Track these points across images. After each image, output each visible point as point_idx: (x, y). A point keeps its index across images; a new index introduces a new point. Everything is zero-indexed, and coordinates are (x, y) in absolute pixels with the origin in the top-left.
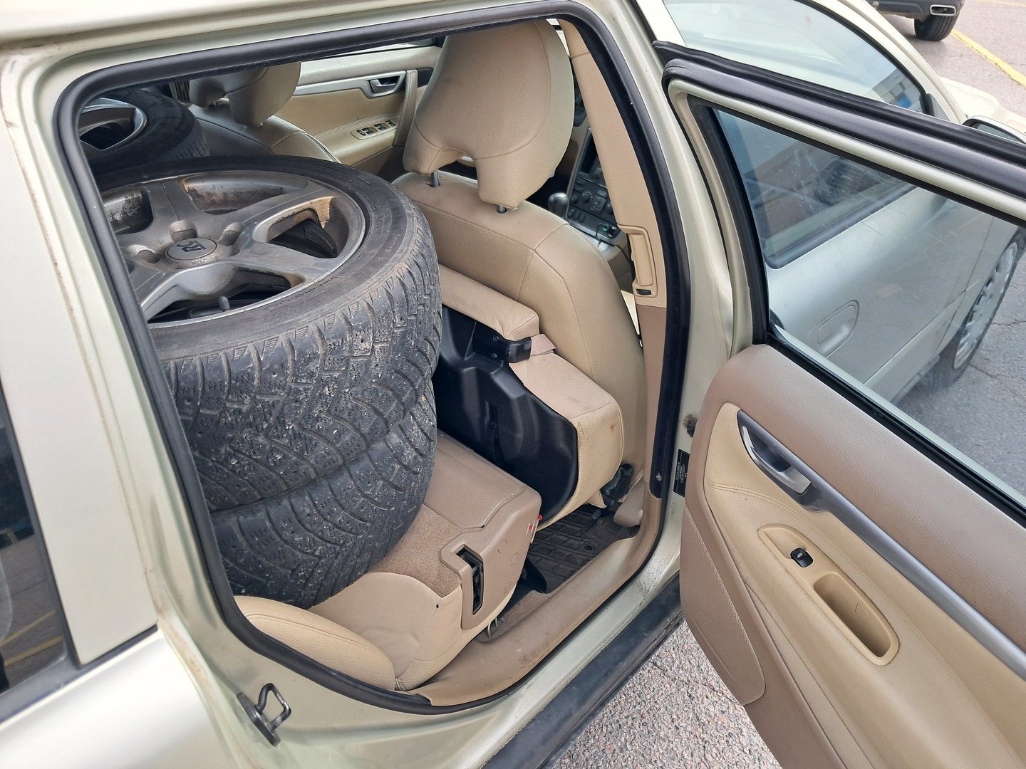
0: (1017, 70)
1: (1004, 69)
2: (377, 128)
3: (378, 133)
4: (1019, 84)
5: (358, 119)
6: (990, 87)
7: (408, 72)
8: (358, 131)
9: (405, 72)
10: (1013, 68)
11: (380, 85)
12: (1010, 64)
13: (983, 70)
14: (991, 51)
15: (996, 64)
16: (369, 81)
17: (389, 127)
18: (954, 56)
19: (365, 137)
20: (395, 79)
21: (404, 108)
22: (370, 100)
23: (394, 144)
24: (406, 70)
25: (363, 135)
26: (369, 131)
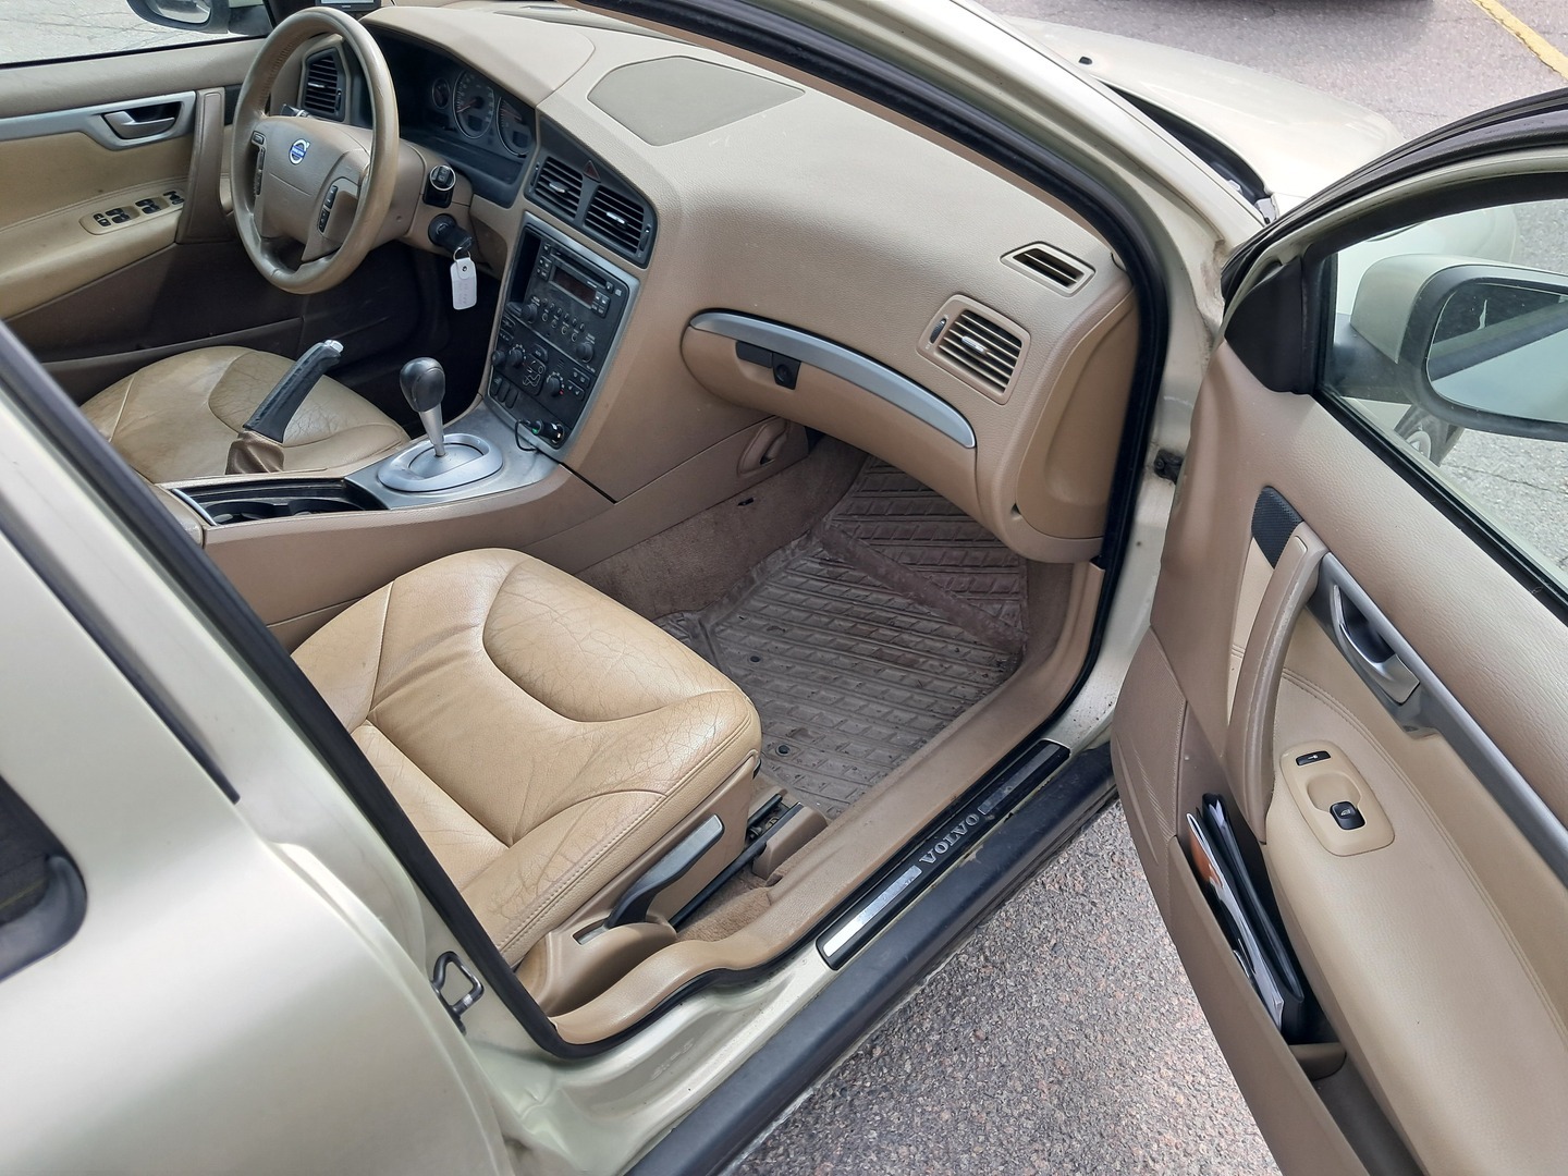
0: (1554, 45)
1: (1530, 44)
2: (140, 209)
3: (138, 220)
4: (1552, 70)
5: (101, 191)
6: (1499, 77)
7: (202, 93)
8: (96, 217)
9: (193, 93)
10: (1548, 40)
11: (132, 122)
12: (1543, 33)
13: (1493, 45)
14: (1513, 11)
15: (1518, 35)
16: (103, 115)
17: (167, 206)
18: (1445, 21)
19: (107, 229)
20: (173, 109)
21: (193, 167)
22: (115, 153)
23: (179, 240)
24: (195, 91)
25: (104, 225)
26: (121, 215)
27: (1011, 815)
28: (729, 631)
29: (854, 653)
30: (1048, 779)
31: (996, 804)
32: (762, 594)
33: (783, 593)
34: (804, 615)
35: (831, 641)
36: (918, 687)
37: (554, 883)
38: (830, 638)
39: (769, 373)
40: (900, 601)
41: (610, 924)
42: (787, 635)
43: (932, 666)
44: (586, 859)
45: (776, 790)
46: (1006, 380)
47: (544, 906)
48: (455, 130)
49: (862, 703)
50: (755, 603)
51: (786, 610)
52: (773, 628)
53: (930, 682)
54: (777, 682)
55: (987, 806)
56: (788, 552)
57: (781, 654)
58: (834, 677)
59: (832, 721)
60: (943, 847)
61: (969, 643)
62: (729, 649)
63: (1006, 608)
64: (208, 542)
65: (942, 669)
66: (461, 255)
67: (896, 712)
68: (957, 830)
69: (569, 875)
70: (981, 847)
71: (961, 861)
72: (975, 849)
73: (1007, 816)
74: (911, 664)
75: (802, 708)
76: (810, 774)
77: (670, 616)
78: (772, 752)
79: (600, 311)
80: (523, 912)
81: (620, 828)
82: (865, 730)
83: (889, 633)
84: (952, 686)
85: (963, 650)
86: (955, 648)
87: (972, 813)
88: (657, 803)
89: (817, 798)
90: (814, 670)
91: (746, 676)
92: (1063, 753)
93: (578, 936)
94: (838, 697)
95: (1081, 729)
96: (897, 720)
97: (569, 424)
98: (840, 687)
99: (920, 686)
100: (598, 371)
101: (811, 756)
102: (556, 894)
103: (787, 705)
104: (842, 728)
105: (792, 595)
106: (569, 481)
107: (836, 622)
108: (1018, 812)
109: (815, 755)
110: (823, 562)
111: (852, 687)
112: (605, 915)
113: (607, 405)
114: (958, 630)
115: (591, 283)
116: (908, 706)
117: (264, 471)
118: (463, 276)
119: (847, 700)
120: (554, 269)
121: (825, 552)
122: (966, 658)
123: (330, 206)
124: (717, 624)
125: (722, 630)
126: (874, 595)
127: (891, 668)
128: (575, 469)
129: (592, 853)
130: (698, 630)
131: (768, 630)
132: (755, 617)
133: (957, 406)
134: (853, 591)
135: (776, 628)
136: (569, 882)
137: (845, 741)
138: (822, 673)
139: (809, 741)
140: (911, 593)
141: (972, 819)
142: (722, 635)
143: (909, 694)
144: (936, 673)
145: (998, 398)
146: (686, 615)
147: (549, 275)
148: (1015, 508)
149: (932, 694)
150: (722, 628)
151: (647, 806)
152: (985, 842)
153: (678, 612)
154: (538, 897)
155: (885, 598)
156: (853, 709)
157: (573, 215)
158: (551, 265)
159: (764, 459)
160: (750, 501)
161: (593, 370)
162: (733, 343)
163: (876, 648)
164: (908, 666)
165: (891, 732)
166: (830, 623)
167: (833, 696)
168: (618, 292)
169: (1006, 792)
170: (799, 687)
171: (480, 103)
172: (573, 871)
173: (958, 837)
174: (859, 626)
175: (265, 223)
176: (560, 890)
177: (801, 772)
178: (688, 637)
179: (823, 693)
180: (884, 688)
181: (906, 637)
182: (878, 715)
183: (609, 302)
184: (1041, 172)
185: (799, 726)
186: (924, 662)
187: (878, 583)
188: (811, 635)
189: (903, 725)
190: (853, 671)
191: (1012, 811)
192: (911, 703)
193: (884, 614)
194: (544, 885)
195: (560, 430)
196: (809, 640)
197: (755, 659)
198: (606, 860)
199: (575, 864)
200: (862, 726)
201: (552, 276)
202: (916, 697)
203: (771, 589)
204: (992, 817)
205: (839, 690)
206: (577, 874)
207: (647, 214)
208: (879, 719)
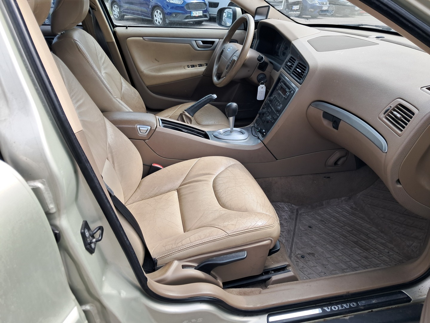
2: (198, 66)
3: (196, 68)
5: (191, 60)
7: (220, 40)
11: (202, 44)
16: (195, 41)
17: (204, 66)
19: (189, 68)
20: (213, 43)
21: (212, 57)
22: (197, 51)
23: (204, 75)
24: (219, 39)
25: (188, 67)
26: (193, 66)
27: (372, 311)
28: (306, 216)
29: (347, 239)
30: (396, 306)
31: (367, 304)
32: (325, 210)
33: (332, 212)
34: (335, 221)
35: (340, 232)
36: (365, 258)
37: (183, 245)
38: (340, 231)
39: (331, 123)
40: (374, 229)
41: (196, 268)
42: (326, 224)
43: (375, 253)
44: (195, 242)
45: (287, 263)
46: (404, 127)
47: (177, 251)
48: (279, 56)
49: (340, 254)
50: (320, 212)
51: (330, 217)
52: (322, 221)
53: (371, 258)
54: (314, 236)
55: (362, 303)
56: (340, 200)
57: (320, 229)
58: (335, 242)
59: (326, 255)
60: (335, 308)
61: (395, 252)
62: (303, 221)
63: (414, 244)
64: (156, 130)
65: (378, 256)
66: (262, 84)
67: (351, 262)
68: (345, 305)
69: (188, 245)
70: (353, 316)
71: (341, 317)
72: (350, 316)
73: (370, 310)
74: (367, 250)
75: (318, 247)
76: (308, 268)
77: (287, 203)
78: (299, 256)
79: (286, 98)
80: (170, 249)
81: (209, 238)
82: (337, 263)
83: (364, 237)
84: (380, 263)
85: (391, 253)
86: (388, 251)
87: (355, 302)
88: (225, 236)
89: (305, 276)
90: (329, 238)
91: (304, 231)
92: (408, 299)
93: (184, 267)
94: (333, 249)
95: (421, 294)
96: (350, 265)
97: (267, 130)
98: (335, 246)
99: (366, 258)
100: (280, 115)
101: (311, 263)
102: (182, 249)
103: (313, 244)
104: (328, 259)
105: (335, 213)
106: (263, 147)
107: (346, 227)
108: (376, 312)
109: (313, 263)
110: (352, 208)
111: (340, 248)
112: (196, 265)
113: (279, 126)
114: (392, 246)
115: (287, 90)
116: (358, 262)
117: (185, 122)
118: (261, 90)
119: (335, 251)
120: (281, 87)
121: (354, 205)
122: (391, 256)
123: (230, 63)
124: (303, 213)
125: (304, 215)
126: (365, 224)
127: (358, 248)
128: (265, 144)
129: (198, 241)
130: (295, 211)
131: (320, 221)
132: (318, 215)
133: (385, 137)
134: (358, 220)
135: (324, 221)
136: (187, 247)
137: (327, 263)
138: (331, 240)
139: (314, 258)
140: (380, 228)
141: (353, 305)
142: (303, 216)
143: (360, 259)
144: (375, 256)
145: (399, 134)
146: (293, 205)
147: (279, 88)
148: (398, 181)
149: (370, 263)
150: (304, 214)
151: (221, 235)
152: (355, 316)
153: (290, 203)
154: (177, 247)
155: (368, 226)
156: (336, 255)
157: (290, 71)
158: (280, 85)
159: (336, 163)
160: (329, 177)
161: (278, 115)
162: (322, 112)
163: (356, 240)
164: (365, 250)
165: (346, 268)
166: (343, 226)
167: (331, 248)
168: (292, 92)
169: (374, 302)
170: (320, 241)
171: (286, 48)
172: (189, 244)
173: (344, 308)
174: (353, 231)
175: (218, 69)
176: (183, 248)
177: (305, 266)
178: (290, 211)
179: (328, 246)
180: (351, 253)
181: (370, 241)
182: (344, 260)
183: (289, 95)
184: (424, 35)
185: (313, 252)
186: (372, 251)
187: (369, 221)
188: (334, 228)
189: (352, 267)
190: (343, 244)
191: (374, 310)
192: (359, 262)
193: (365, 231)
194: (180, 244)
195: (265, 132)
196: (333, 229)
197: (310, 227)
198: (201, 246)
199: (191, 242)
200: (336, 261)
201: (280, 89)
202: (362, 261)
203: (328, 209)
204: (362, 308)
205: (334, 247)
206: (190, 246)
207: (307, 70)
208: (344, 262)
